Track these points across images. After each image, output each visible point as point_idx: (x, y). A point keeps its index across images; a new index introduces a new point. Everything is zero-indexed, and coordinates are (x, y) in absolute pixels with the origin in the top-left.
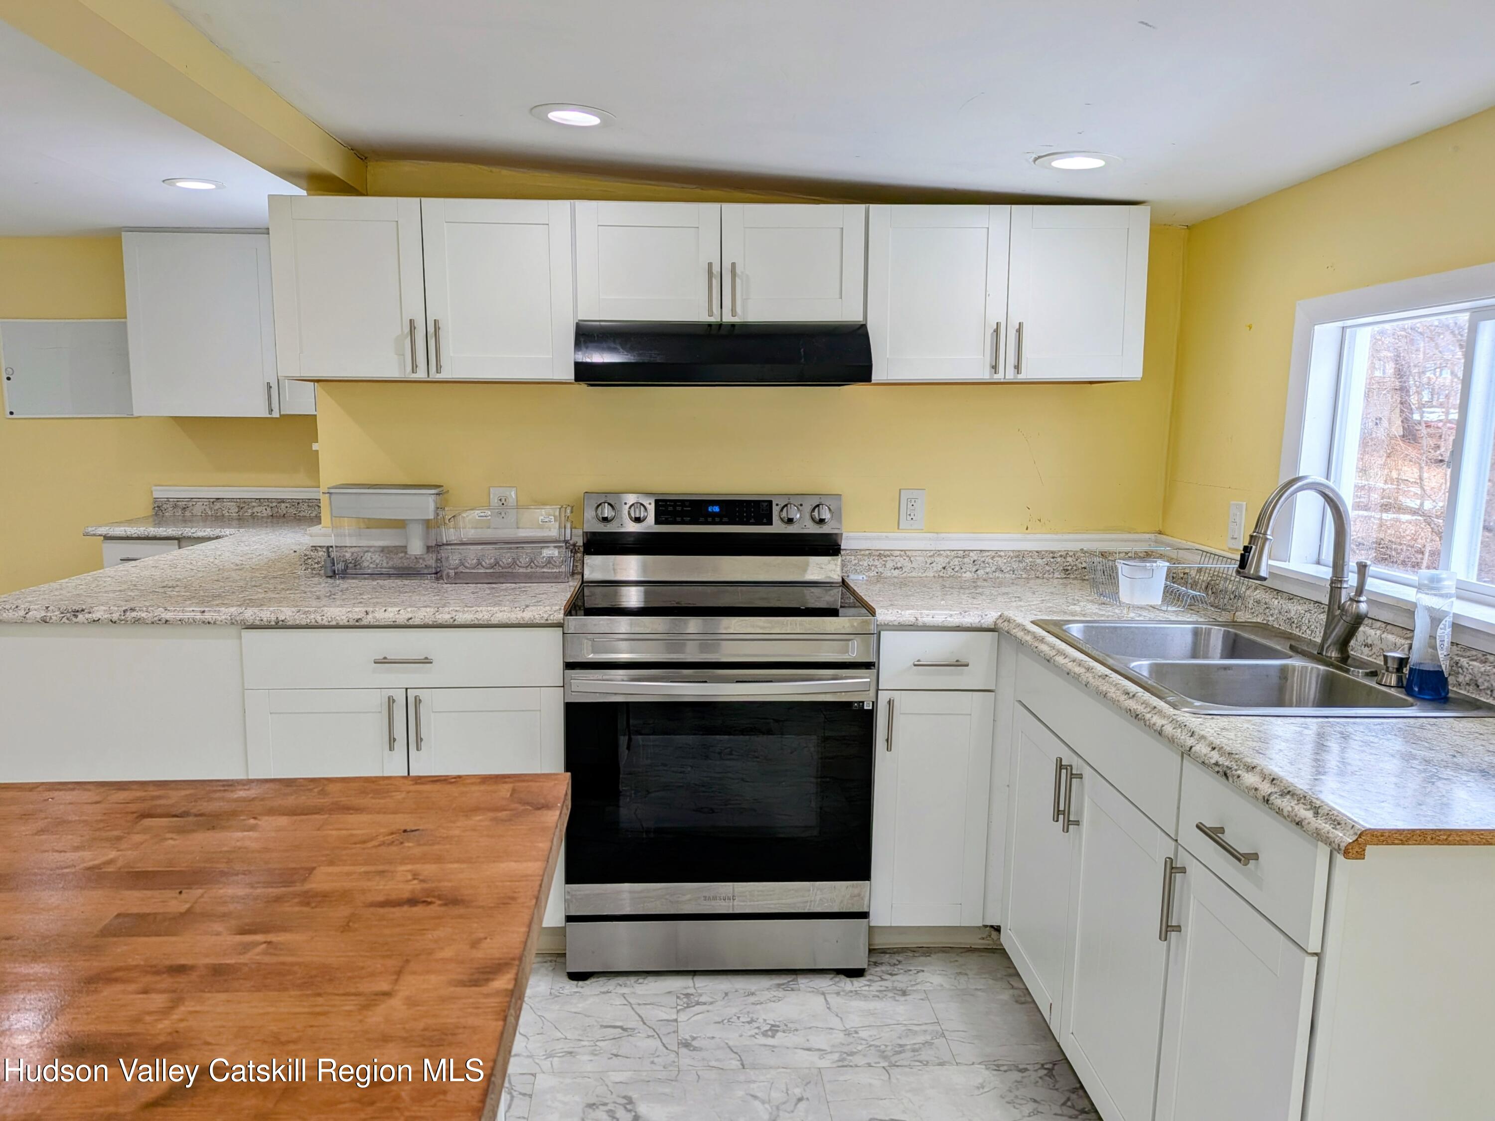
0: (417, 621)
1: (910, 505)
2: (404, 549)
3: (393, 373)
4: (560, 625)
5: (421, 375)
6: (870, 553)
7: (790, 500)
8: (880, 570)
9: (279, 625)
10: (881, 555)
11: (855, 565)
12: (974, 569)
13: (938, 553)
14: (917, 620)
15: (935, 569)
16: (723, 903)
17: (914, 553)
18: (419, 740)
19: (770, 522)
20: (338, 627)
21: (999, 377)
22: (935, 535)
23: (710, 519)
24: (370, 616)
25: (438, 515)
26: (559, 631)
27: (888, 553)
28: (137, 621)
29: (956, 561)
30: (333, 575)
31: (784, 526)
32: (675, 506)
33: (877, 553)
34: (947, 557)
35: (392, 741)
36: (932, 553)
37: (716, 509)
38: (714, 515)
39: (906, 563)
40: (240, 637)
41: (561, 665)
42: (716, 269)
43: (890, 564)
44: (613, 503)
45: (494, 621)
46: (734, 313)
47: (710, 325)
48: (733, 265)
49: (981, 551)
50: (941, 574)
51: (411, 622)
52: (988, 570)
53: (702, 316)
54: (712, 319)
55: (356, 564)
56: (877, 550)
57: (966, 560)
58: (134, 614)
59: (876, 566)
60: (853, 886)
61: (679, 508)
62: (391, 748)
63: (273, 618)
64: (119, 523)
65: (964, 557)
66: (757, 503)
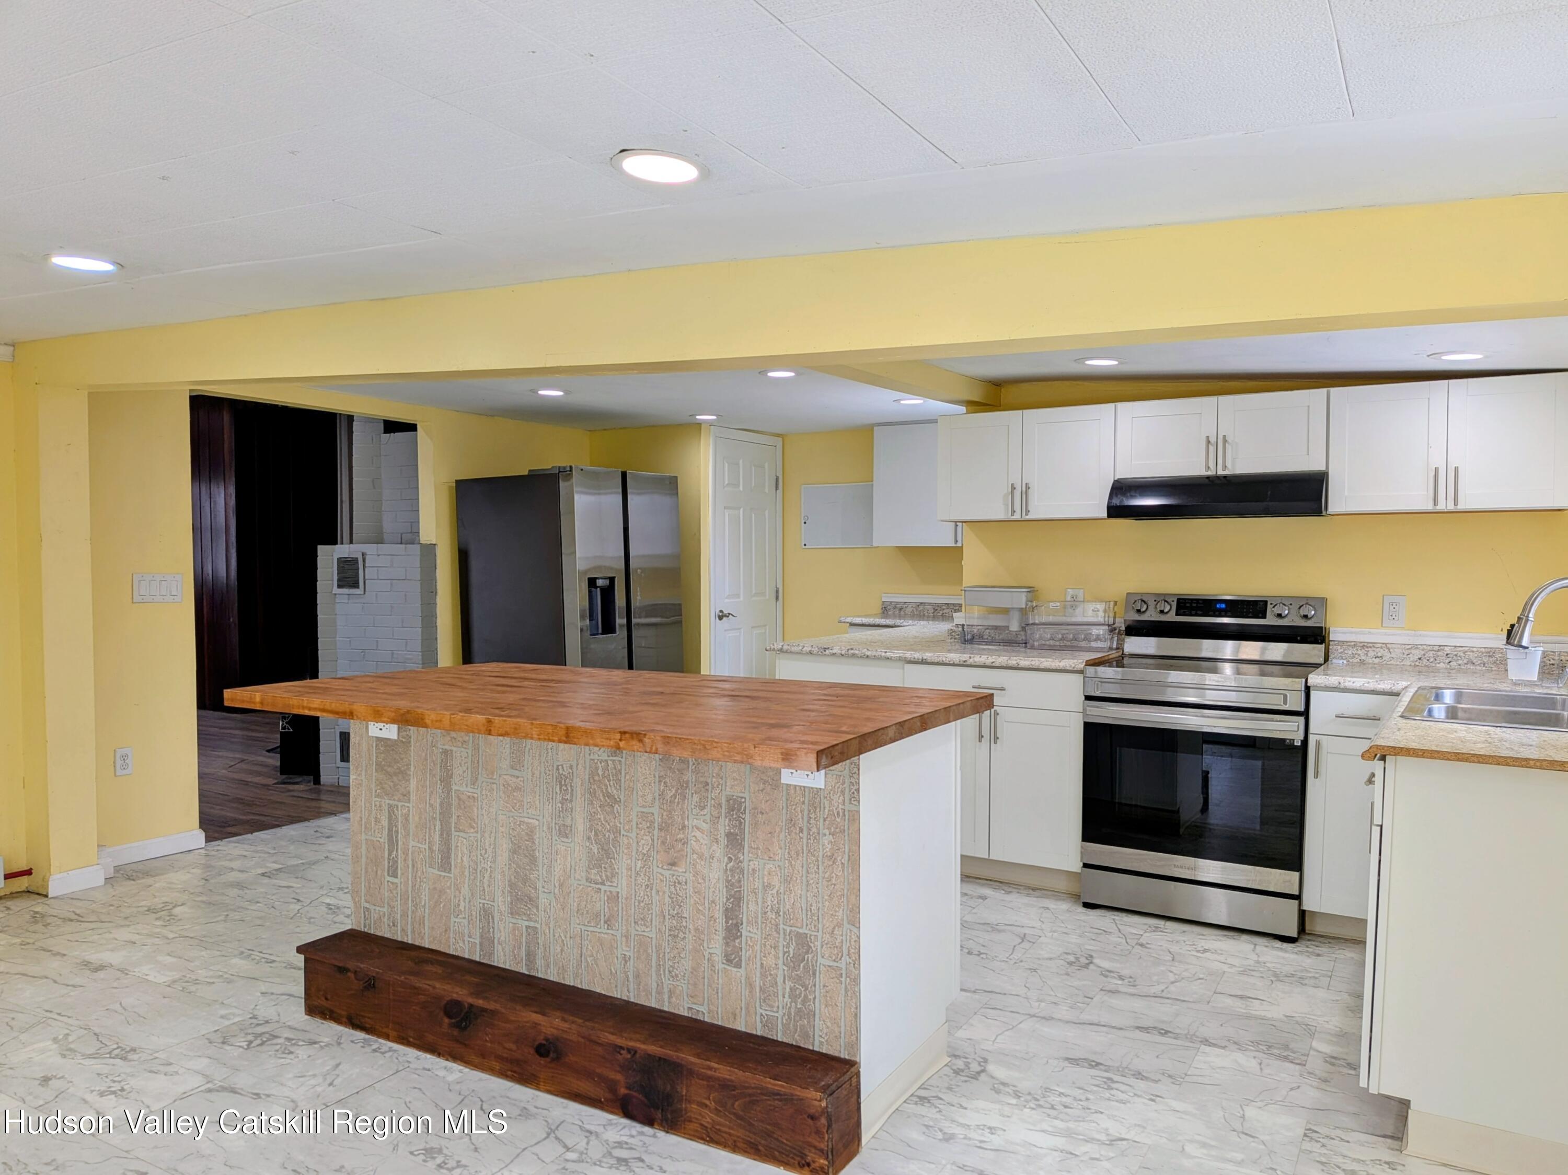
0: (997, 664)
1: (1392, 607)
2: (1007, 627)
3: (1001, 516)
4: (1081, 672)
5: (1017, 516)
6: (1355, 645)
7: (1284, 600)
8: (1363, 658)
9: (923, 662)
10: (1364, 646)
11: (1341, 653)
12: (1447, 661)
13: (1416, 647)
14: (1340, 683)
15: (1412, 659)
16: (1187, 871)
17: (1394, 646)
18: (996, 739)
19: (1264, 617)
20: (954, 665)
21: (1441, 506)
22: (1413, 632)
23: (1217, 613)
24: (971, 660)
25: (1027, 605)
26: (1080, 677)
27: (1371, 645)
28: (853, 655)
29: (1431, 654)
30: (965, 641)
31: (1276, 619)
32: (1191, 604)
33: (1361, 645)
34: (1423, 650)
35: (981, 737)
36: (1410, 647)
37: (1223, 606)
38: (1221, 610)
39: (1386, 653)
40: (903, 668)
41: (1083, 698)
42: (1213, 440)
43: (1371, 654)
44: (1146, 600)
45: (1042, 666)
46: (1225, 467)
47: (1208, 478)
48: (1224, 436)
49: (1455, 646)
50: (1417, 663)
51: (994, 664)
52: (1460, 662)
53: (1202, 472)
54: (1209, 473)
55: (981, 636)
56: (1361, 642)
57: (1439, 653)
58: (852, 651)
59: (1359, 655)
60: (1285, 874)
61: (1194, 605)
62: (980, 741)
63: (920, 658)
64: (859, 616)
65: (1438, 651)
66: (1256, 602)
